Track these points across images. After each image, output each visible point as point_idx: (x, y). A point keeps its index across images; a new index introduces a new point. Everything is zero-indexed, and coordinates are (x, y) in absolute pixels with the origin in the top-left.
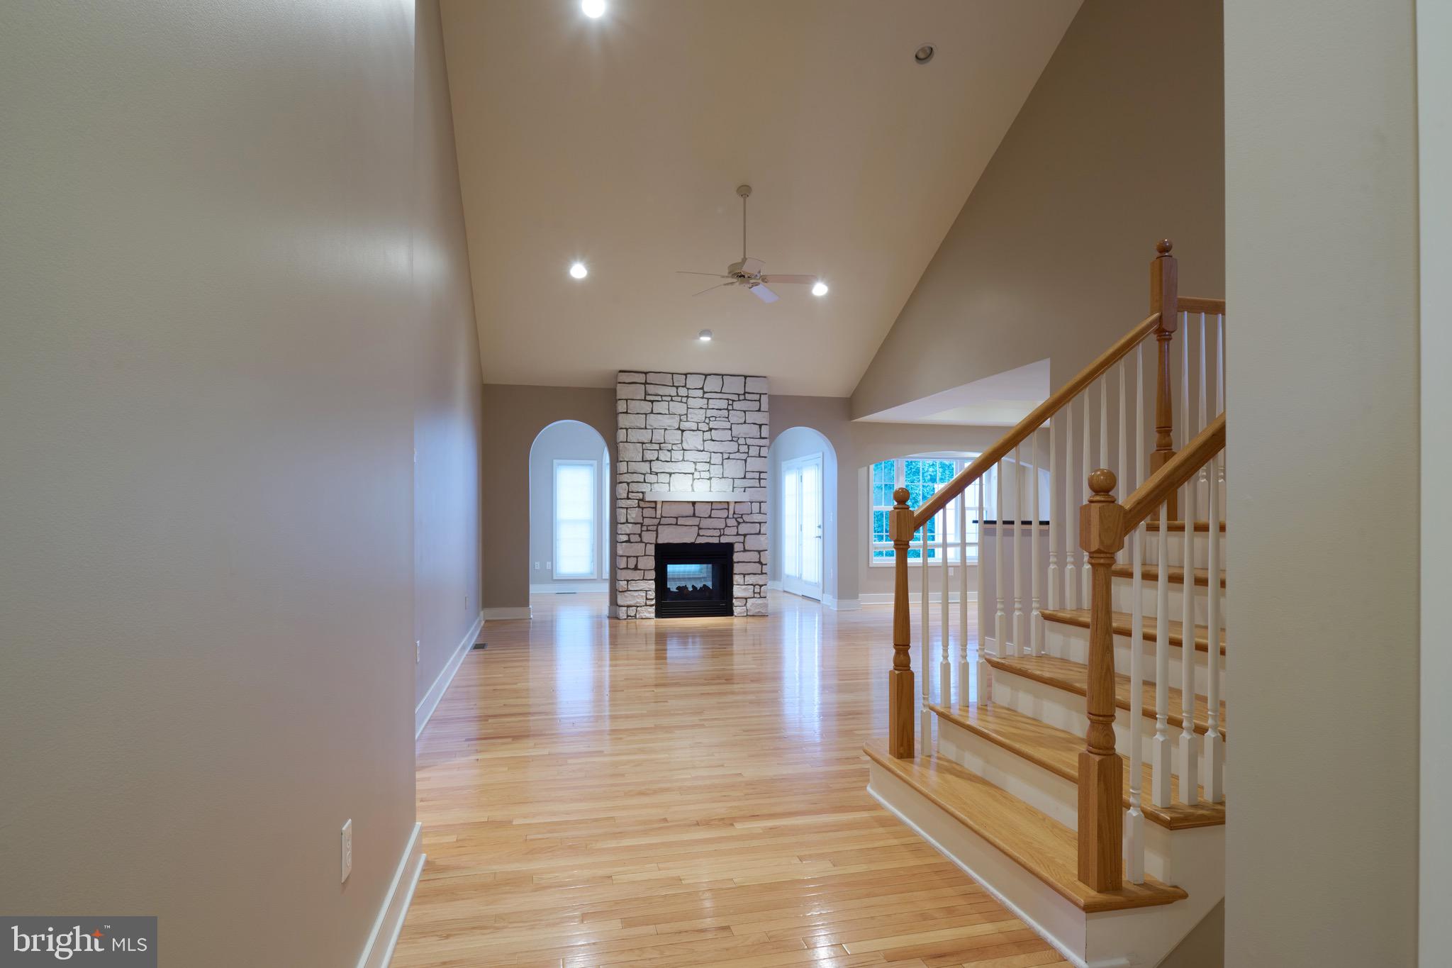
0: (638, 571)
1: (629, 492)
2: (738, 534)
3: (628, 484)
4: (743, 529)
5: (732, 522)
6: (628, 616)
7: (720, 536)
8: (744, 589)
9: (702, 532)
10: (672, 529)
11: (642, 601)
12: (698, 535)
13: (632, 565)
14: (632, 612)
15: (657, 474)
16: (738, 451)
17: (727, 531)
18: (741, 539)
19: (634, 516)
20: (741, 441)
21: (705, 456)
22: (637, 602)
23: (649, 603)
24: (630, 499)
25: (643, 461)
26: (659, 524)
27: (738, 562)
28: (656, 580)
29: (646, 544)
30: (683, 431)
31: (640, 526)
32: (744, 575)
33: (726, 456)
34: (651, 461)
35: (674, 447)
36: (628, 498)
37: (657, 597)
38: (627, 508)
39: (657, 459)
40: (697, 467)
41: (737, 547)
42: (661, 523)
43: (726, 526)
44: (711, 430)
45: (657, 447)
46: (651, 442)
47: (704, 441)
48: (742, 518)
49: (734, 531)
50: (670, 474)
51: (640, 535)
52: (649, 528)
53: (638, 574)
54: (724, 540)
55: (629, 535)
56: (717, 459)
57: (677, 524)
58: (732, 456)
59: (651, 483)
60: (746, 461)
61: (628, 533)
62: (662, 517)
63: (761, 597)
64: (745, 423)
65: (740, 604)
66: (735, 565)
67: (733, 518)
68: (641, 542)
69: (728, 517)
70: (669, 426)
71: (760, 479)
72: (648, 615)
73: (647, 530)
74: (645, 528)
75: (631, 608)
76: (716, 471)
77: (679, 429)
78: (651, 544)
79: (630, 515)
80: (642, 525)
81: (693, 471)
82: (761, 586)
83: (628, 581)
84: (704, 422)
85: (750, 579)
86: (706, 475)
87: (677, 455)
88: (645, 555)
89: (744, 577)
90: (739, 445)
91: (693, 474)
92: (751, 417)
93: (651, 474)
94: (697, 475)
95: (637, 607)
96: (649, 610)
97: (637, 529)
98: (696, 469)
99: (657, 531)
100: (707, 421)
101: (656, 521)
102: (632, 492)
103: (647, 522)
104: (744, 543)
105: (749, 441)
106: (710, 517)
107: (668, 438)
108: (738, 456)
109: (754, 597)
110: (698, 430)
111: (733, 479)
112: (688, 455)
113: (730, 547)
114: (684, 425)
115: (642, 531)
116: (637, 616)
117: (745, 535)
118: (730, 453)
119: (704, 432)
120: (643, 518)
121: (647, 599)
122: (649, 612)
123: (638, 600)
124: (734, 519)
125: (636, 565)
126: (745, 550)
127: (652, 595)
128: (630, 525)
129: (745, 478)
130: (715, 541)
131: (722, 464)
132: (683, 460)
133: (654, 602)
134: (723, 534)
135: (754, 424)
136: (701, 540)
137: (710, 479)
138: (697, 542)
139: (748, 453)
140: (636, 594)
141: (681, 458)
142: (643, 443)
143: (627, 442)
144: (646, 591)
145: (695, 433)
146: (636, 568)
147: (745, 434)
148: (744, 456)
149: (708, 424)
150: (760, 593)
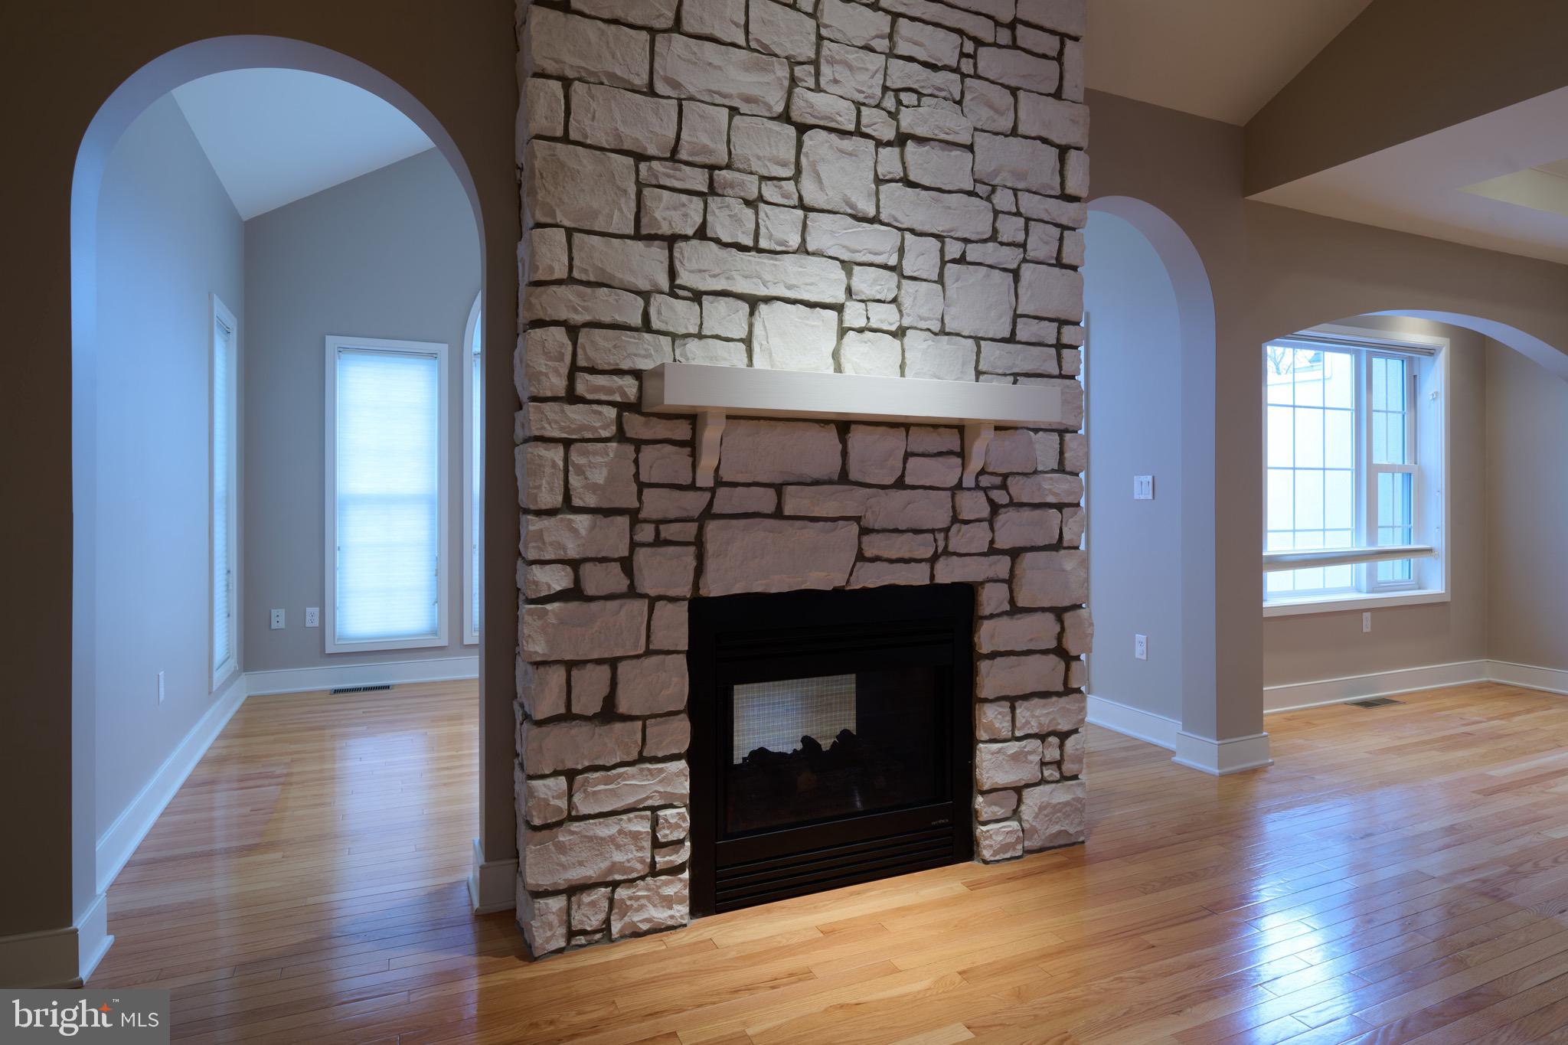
0: (618, 726)
1: (574, 369)
2: (992, 551)
3: (573, 331)
4: (1012, 529)
5: (973, 505)
6: (573, 931)
7: (933, 560)
8: (1015, 757)
9: (874, 546)
10: (760, 533)
11: (633, 859)
12: (860, 557)
13: (588, 701)
14: (591, 910)
15: (697, 296)
16: (993, 237)
17: (960, 539)
18: (1001, 566)
19: (599, 476)
20: (1004, 200)
21: (879, 243)
22: (611, 868)
23: (662, 860)
24: (583, 400)
25: (637, 236)
26: (708, 514)
27: (993, 655)
28: (692, 756)
29: (653, 601)
30: (802, 129)
31: (623, 522)
32: (1012, 701)
33: (954, 250)
34: (672, 240)
35: (770, 192)
36: (572, 397)
37: (696, 828)
38: (567, 443)
39: (701, 234)
40: (857, 284)
41: (992, 599)
42: (717, 509)
43: (955, 519)
44: (901, 140)
45: (698, 180)
46: (673, 156)
47: (879, 181)
48: (1004, 486)
49: (974, 538)
50: (754, 302)
51: (627, 565)
52: (667, 531)
53: (616, 741)
54: (948, 573)
55: (575, 564)
56: (921, 257)
57: (778, 514)
58: (974, 253)
59: (674, 337)
60: (1016, 274)
61: (573, 553)
62: (719, 483)
63: (1062, 780)
64: (1014, 132)
65: (996, 814)
66: (984, 666)
67: (978, 487)
68: (632, 593)
69: (959, 486)
70: (748, 100)
71: (1059, 346)
72: (660, 915)
73: (659, 542)
74: (646, 533)
76: (921, 302)
77: (785, 117)
78: (673, 601)
79: (580, 471)
80: (634, 516)
81: (840, 297)
82: (1064, 737)
83: (571, 775)
84: (878, 106)
85: (1033, 716)
86: (885, 316)
87: (782, 226)
88: (649, 652)
89: (1013, 709)
90: (996, 213)
91: (839, 308)
92: (1033, 115)
93: (673, 294)
94: (854, 315)
95: (615, 885)
96: (666, 891)
97: (615, 537)
98: (849, 291)
99: (699, 543)
100: (890, 103)
101: (694, 503)
102: (593, 371)
103: (656, 504)
104: (1010, 581)
105: (1030, 204)
106: (900, 484)
107: (743, 148)
108: (990, 252)
109: (1042, 782)
110: (859, 133)
111: (977, 339)
112: (826, 233)
113: (966, 599)
114: (811, 104)
115: (634, 545)
116: (614, 927)
117: (1015, 553)
118: (966, 241)
119: (880, 144)
120: (642, 486)
121: (656, 845)
122: (666, 902)
123: (618, 858)
124: (981, 494)
125: (610, 701)
126: (1015, 610)
127: (677, 821)
128: (582, 521)
129: (1011, 339)
130: (916, 576)
131: (941, 280)
132: (803, 250)
133: (685, 853)
134: (946, 552)
135: (1045, 141)
136: (872, 577)
137: (900, 333)
138: (856, 586)
139: (1023, 246)
140: (605, 830)
141: (794, 241)
142: (640, 157)
143: (566, 139)
144: (654, 809)
145: (847, 144)
146: (608, 713)
147: (1021, 176)
148: (1010, 257)
149: (893, 115)
150: (1059, 764)
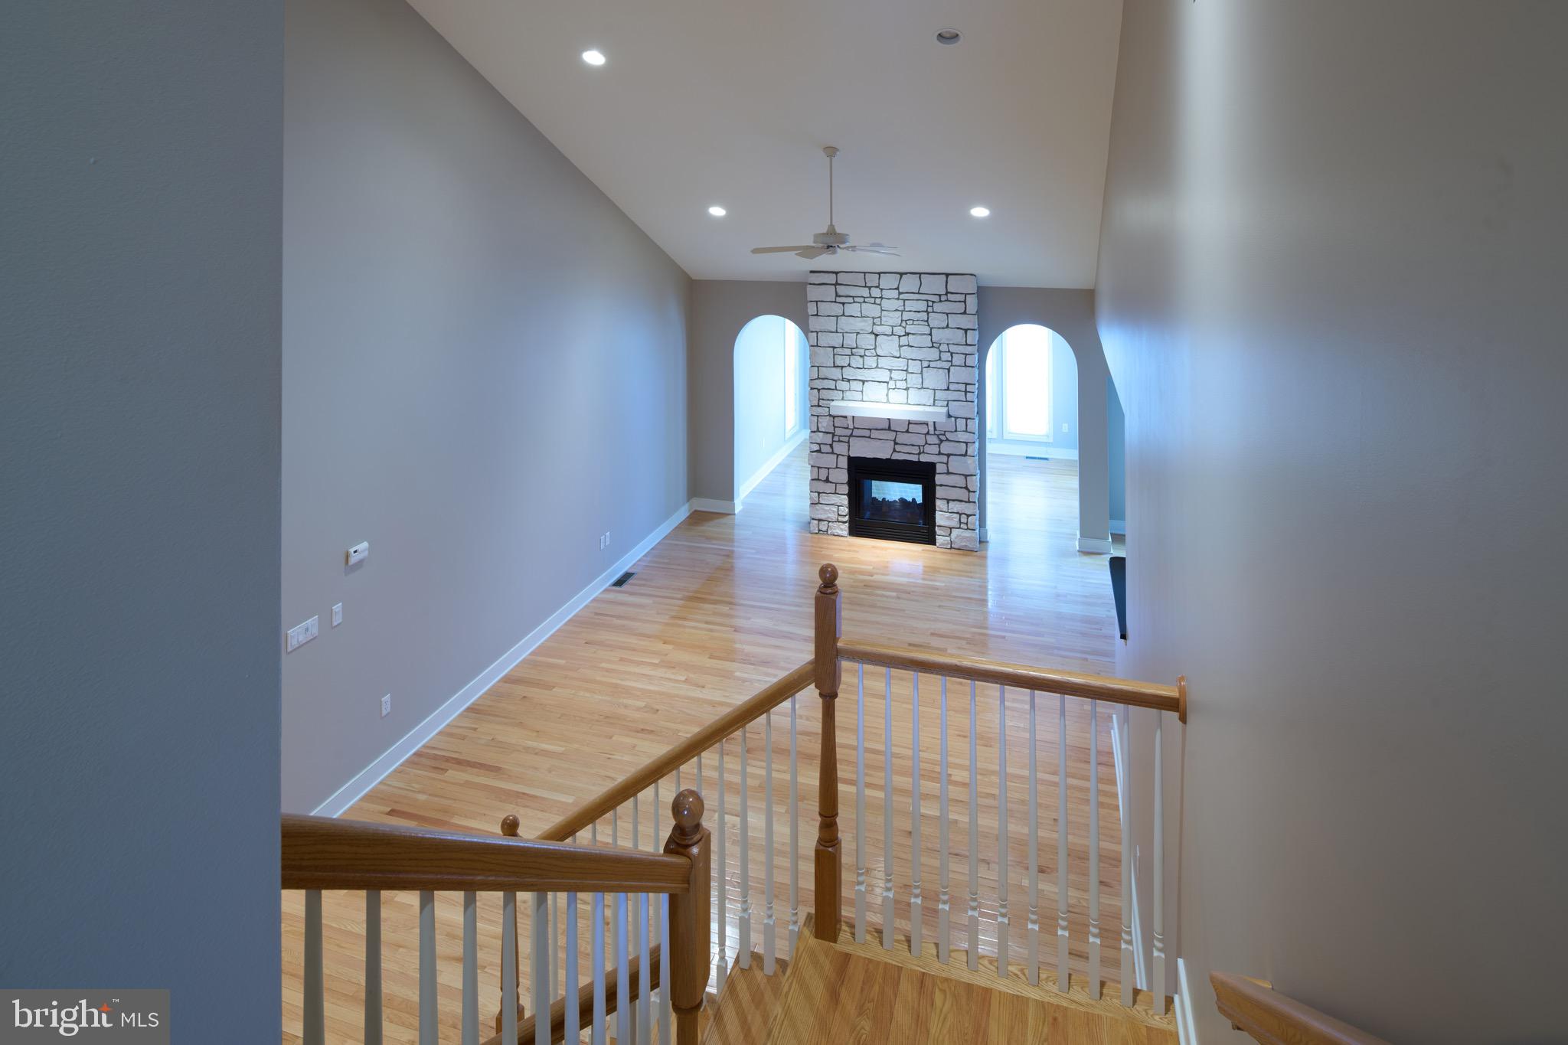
0: (829, 484)
1: (819, 399)
2: (940, 453)
3: (819, 390)
4: (946, 448)
5: (933, 439)
6: (819, 530)
7: (919, 454)
8: (948, 518)
9: (898, 448)
10: (863, 441)
11: (834, 517)
12: (894, 450)
13: (823, 477)
14: (823, 526)
15: (849, 380)
16: (940, 359)
17: (928, 449)
18: (944, 459)
19: (825, 424)
20: (944, 348)
21: (901, 364)
22: (829, 517)
23: (840, 519)
24: (821, 406)
25: (834, 367)
26: (851, 435)
27: (941, 485)
28: (849, 495)
29: (838, 455)
30: (877, 335)
31: (831, 435)
32: (948, 501)
33: (925, 364)
34: (842, 367)
35: (867, 353)
36: (819, 406)
37: (851, 513)
38: (818, 416)
39: (849, 365)
40: (892, 376)
41: (940, 468)
42: (854, 434)
43: (926, 443)
44: (908, 334)
45: (848, 352)
46: (843, 347)
47: (900, 346)
48: (944, 435)
49: (936, 450)
50: (864, 382)
51: (831, 446)
52: (841, 439)
53: (830, 488)
54: (924, 458)
55: (819, 444)
56: (915, 367)
57: (869, 437)
58: (932, 364)
59: (843, 391)
60: (949, 370)
61: (819, 442)
62: (855, 428)
63: (968, 529)
64: (947, 327)
65: (943, 533)
66: (937, 488)
67: (935, 434)
68: (833, 453)
69: (928, 433)
70: (862, 330)
71: (966, 392)
72: (840, 532)
73: (839, 441)
74: (836, 438)
75: (823, 523)
76: (914, 380)
77: (872, 333)
78: (843, 455)
79: (821, 423)
80: (834, 435)
81: (887, 379)
82: (968, 516)
83: (819, 493)
84: (900, 326)
85: (955, 507)
86: (903, 385)
87: (871, 362)
88: (837, 468)
89: (948, 503)
90: (940, 352)
91: (888, 383)
92: (954, 321)
93: (843, 380)
94: (892, 384)
95: (829, 522)
96: (842, 527)
97: (828, 439)
98: (891, 378)
99: (848, 442)
100: (904, 324)
101: (848, 432)
102: (823, 399)
103: (838, 432)
104: (947, 464)
105: (953, 348)
106: (907, 431)
107: (860, 343)
108: (939, 364)
109: (959, 528)
110: (893, 334)
111: (934, 390)
112: (883, 362)
113: (931, 466)
114: (878, 329)
115: (833, 441)
116: (829, 532)
117: (949, 455)
118: (930, 361)
119: (900, 336)
120: (835, 427)
121: (839, 515)
122: (842, 530)
123: (829, 515)
124: (936, 436)
125: (828, 477)
126: (948, 473)
127: (845, 510)
128: (821, 434)
129: (948, 389)
130: (914, 458)
131: (921, 373)
132: (877, 367)
133: (846, 518)
134: (923, 452)
135: (958, 328)
136: (896, 457)
137: (907, 389)
138: (893, 458)
139: (951, 361)
140: (827, 508)
141: (874, 365)
142: (834, 348)
143: (817, 346)
144: (839, 506)
145: (890, 338)
146: (827, 481)
147: (948, 339)
148: (947, 365)
149: (905, 328)
150: (967, 524)
